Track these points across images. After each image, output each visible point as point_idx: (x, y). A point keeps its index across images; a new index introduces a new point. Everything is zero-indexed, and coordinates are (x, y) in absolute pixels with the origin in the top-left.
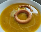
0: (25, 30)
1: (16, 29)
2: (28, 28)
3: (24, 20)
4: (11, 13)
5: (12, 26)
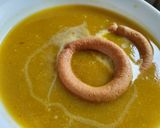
0: (56, 117)
1: (31, 91)
2: (75, 121)
3: (85, 85)
5: (26, 73)
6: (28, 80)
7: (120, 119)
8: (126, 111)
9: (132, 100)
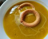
0: (42, 30)
1: (33, 35)
4: (15, 21)
7: (45, 17)
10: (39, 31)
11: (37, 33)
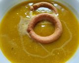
1: (41, 57)
6: (35, 56)
8: (69, 29)
9: (66, 25)
10: (53, 53)
11: (48, 55)
